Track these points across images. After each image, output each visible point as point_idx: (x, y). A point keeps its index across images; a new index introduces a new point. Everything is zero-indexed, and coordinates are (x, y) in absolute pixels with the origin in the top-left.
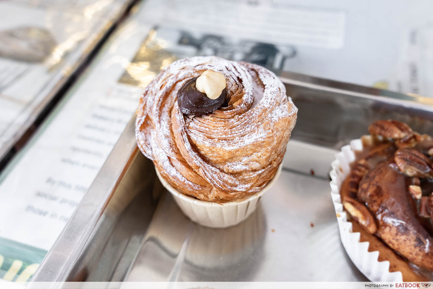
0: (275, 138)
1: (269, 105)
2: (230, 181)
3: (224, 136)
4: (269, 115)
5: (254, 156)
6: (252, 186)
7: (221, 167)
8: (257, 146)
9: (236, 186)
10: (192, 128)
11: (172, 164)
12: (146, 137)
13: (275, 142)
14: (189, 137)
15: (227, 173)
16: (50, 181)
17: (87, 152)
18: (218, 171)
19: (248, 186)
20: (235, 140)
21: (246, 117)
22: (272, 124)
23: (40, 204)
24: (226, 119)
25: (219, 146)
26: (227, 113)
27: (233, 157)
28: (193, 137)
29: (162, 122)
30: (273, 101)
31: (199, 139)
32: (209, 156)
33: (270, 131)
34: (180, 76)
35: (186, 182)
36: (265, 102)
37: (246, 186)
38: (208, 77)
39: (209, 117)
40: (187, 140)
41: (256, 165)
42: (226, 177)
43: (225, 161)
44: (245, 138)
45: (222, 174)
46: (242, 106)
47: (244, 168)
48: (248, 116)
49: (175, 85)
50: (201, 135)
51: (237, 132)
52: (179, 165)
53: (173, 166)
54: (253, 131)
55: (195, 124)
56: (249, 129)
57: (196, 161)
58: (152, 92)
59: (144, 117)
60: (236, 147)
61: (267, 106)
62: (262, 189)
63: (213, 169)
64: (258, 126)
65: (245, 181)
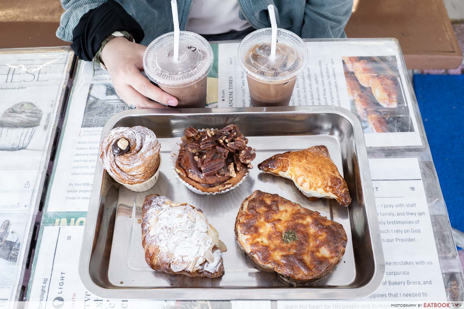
0: (146, 164)
1: (144, 152)
2: (131, 178)
3: (127, 163)
4: (144, 155)
5: (139, 170)
6: (141, 179)
7: (128, 173)
8: (139, 167)
9: (134, 180)
10: (116, 160)
11: (111, 171)
12: (103, 160)
13: (146, 165)
14: (115, 163)
15: (130, 175)
16: (70, 184)
17: (82, 167)
18: (127, 175)
19: (139, 179)
20: (131, 165)
21: (135, 157)
22: (145, 158)
23: (71, 195)
24: (128, 158)
25: (125, 167)
26: (129, 155)
27: (131, 170)
28: (117, 163)
29: (107, 156)
30: (146, 149)
31: (119, 164)
32: (123, 169)
33: (144, 161)
34: (114, 138)
35: (117, 178)
36: (143, 150)
37: (138, 179)
38: (120, 142)
39: (122, 156)
40: (115, 164)
41: (140, 173)
42: (130, 177)
43: (129, 172)
44: (134, 164)
45: (128, 176)
46: (135, 151)
47: (136, 174)
48: (136, 156)
49: (112, 141)
50: (119, 163)
51: (131, 162)
52: (113, 172)
53: (112, 172)
54: (137, 162)
55: (117, 158)
56: (136, 161)
57: (119, 172)
58: (105, 142)
59: (102, 152)
60: (131, 167)
61: (143, 152)
62: (145, 181)
63: (125, 174)
64: (139, 160)
65: (138, 178)
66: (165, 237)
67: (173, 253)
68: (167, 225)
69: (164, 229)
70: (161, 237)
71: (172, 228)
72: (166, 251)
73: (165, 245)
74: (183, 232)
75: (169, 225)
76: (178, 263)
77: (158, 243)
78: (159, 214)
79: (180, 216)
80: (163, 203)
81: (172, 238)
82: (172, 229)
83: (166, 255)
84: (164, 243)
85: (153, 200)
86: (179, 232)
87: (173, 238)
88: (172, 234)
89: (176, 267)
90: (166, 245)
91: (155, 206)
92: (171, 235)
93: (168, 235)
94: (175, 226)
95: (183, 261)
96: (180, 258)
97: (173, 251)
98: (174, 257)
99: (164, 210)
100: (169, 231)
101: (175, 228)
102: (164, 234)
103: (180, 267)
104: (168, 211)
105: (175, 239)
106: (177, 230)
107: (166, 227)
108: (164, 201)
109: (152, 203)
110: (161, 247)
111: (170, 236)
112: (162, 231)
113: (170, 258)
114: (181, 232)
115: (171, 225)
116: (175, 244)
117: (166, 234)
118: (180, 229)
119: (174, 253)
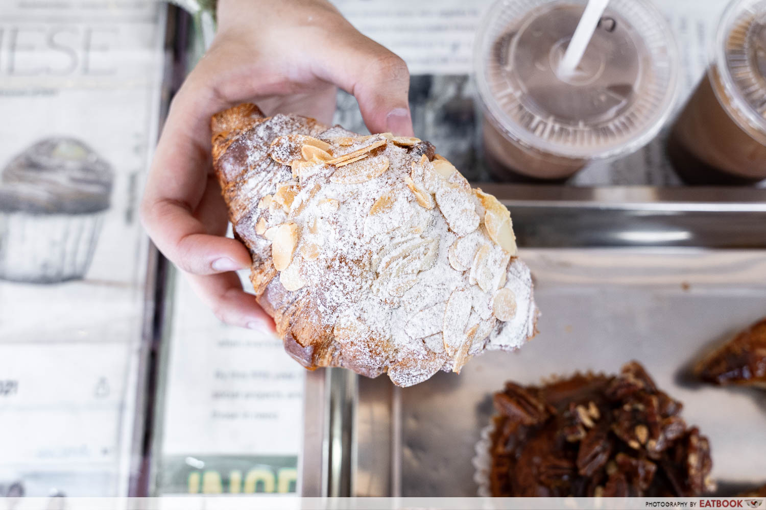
16: (219, 374)
66: (348, 293)
67: (387, 337)
68: (345, 250)
69: (336, 268)
70: (334, 295)
71: (366, 257)
72: (364, 336)
73: (353, 318)
74: (404, 258)
75: (351, 250)
76: (412, 362)
77: (327, 317)
78: (296, 204)
79: (383, 205)
80: (291, 153)
81: (374, 289)
82: (365, 260)
83: (367, 350)
84: (348, 316)
85: (249, 143)
86: (394, 264)
87: (378, 290)
88: (370, 276)
89: (408, 374)
90: (359, 318)
91: (264, 166)
92: (370, 282)
93: (359, 286)
94: (374, 247)
95: (429, 351)
96: (416, 347)
97: (388, 331)
98: (397, 347)
99: (311, 185)
100: (357, 271)
101: (375, 256)
102: (341, 287)
103: (422, 371)
104: (326, 190)
105: (386, 289)
106: (386, 259)
107: (342, 259)
108: (293, 145)
109: (249, 153)
110: (343, 326)
111: (365, 288)
112: (331, 277)
113: (383, 354)
114: (401, 261)
115: (357, 247)
116: (387, 307)
117: (350, 285)
118: (394, 253)
119: (392, 336)
